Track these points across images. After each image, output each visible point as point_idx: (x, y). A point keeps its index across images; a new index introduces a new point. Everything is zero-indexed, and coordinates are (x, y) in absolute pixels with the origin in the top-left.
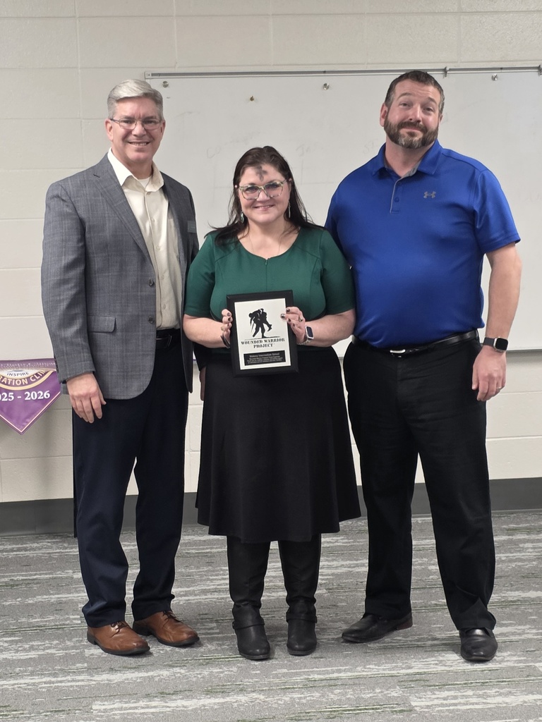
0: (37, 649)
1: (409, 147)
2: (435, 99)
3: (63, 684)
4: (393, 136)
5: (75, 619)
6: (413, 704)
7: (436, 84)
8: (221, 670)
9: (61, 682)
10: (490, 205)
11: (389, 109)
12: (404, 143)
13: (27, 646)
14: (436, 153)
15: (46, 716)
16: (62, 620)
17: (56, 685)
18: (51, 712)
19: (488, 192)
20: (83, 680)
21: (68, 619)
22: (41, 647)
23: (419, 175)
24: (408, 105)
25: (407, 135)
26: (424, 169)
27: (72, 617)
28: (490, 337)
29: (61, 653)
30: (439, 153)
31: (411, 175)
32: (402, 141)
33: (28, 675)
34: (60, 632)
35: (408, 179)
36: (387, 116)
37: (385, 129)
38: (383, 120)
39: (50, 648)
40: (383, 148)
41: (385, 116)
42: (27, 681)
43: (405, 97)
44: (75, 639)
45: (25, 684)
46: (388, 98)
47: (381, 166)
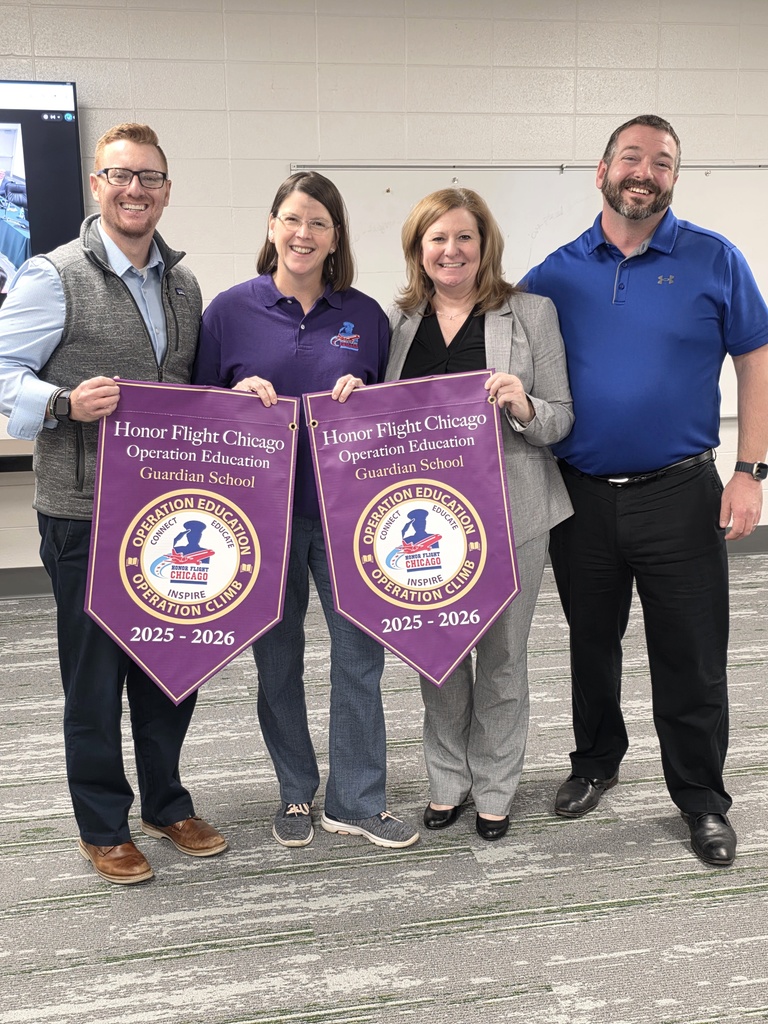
0: (210, 731)
1: (634, 217)
2: (670, 153)
3: (245, 782)
4: (613, 202)
5: (242, 690)
6: (616, 810)
7: (671, 132)
8: (401, 760)
9: (242, 778)
10: (743, 293)
11: (609, 167)
12: (626, 212)
13: (201, 727)
14: (672, 224)
15: (233, 829)
16: (230, 692)
17: (238, 782)
18: (238, 823)
19: (742, 276)
20: (264, 776)
21: (236, 690)
22: (215, 728)
23: (650, 255)
24: (635, 160)
25: (630, 202)
26: (659, 247)
27: (239, 687)
28: (749, 461)
29: (235, 736)
30: (675, 224)
31: (641, 253)
32: (625, 209)
33: (207, 768)
34: (230, 707)
35: (636, 259)
36: (606, 175)
37: (603, 191)
38: (601, 181)
39: (223, 729)
40: (600, 218)
41: (604, 175)
42: (207, 777)
43: (630, 150)
44: (247, 717)
45: (205, 780)
46: (607, 153)
47: (599, 242)
